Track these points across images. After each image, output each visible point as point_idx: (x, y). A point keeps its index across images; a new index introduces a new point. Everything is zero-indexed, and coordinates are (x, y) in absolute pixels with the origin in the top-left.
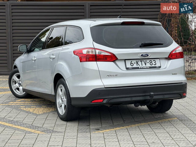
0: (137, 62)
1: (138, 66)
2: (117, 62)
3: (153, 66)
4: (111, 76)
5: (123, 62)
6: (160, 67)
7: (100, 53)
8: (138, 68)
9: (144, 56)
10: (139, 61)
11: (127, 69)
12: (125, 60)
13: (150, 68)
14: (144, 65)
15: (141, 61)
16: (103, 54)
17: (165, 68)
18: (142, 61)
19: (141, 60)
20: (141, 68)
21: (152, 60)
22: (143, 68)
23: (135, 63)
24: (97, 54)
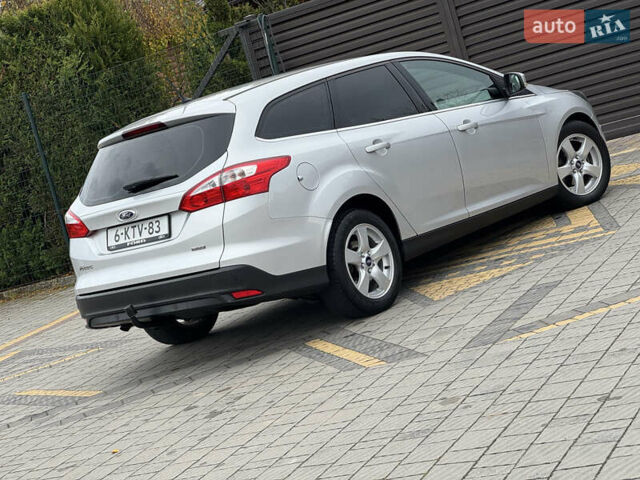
1: (128, 240)
3: (155, 234)
12: (107, 230)
14: (138, 237)
17: (177, 237)
19: (133, 224)
20: (130, 246)
21: (154, 221)
22: (133, 245)
23: (122, 233)
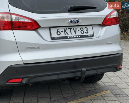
0: (65, 30)
1: (66, 35)
2: (40, 31)
3: (85, 34)
4: (32, 48)
5: (48, 31)
6: (93, 36)
7: (18, 19)
8: (66, 38)
9: (73, 23)
10: (67, 29)
11: (53, 39)
12: (50, 28)
13: (81, 37)
14: (74, 34)
15: (70, 29)
16: (22, 20)
17: (99, 37)
18: (72, 29)
19: (70, 27)
21: (84, 27)
22: (72, 38)
23: (62, 31)
24: (14, 20)
